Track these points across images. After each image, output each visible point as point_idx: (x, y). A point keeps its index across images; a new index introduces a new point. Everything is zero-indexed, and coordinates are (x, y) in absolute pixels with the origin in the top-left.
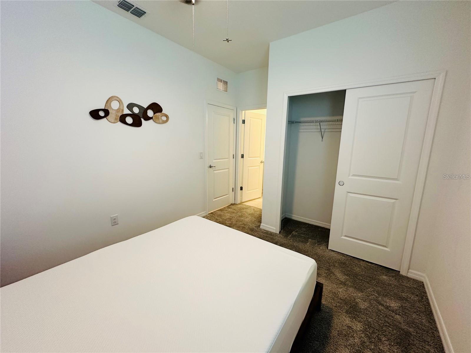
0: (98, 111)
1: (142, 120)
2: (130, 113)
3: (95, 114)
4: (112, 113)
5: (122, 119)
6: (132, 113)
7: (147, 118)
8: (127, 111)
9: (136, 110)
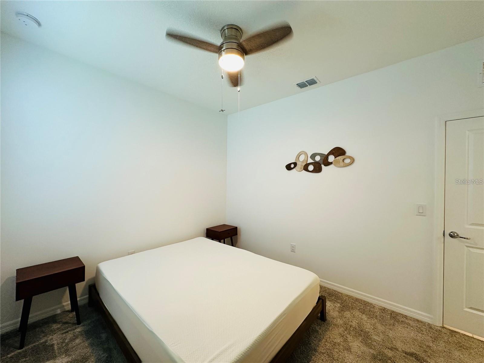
0: (290, 164)
1: (323, 166)
2: (313, 161)
3: (289, 167)
4: (298, 164)
5: (306, 168)
6: (314, 162)
7: (328, 164)
8: (310, 161)
9: (318, 158)
